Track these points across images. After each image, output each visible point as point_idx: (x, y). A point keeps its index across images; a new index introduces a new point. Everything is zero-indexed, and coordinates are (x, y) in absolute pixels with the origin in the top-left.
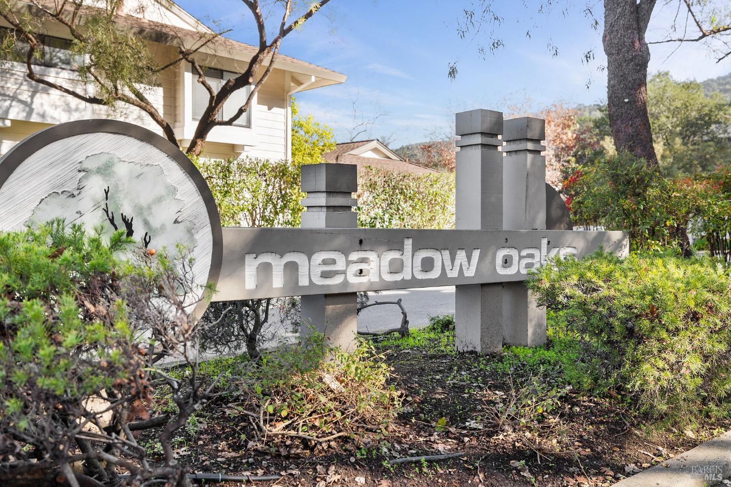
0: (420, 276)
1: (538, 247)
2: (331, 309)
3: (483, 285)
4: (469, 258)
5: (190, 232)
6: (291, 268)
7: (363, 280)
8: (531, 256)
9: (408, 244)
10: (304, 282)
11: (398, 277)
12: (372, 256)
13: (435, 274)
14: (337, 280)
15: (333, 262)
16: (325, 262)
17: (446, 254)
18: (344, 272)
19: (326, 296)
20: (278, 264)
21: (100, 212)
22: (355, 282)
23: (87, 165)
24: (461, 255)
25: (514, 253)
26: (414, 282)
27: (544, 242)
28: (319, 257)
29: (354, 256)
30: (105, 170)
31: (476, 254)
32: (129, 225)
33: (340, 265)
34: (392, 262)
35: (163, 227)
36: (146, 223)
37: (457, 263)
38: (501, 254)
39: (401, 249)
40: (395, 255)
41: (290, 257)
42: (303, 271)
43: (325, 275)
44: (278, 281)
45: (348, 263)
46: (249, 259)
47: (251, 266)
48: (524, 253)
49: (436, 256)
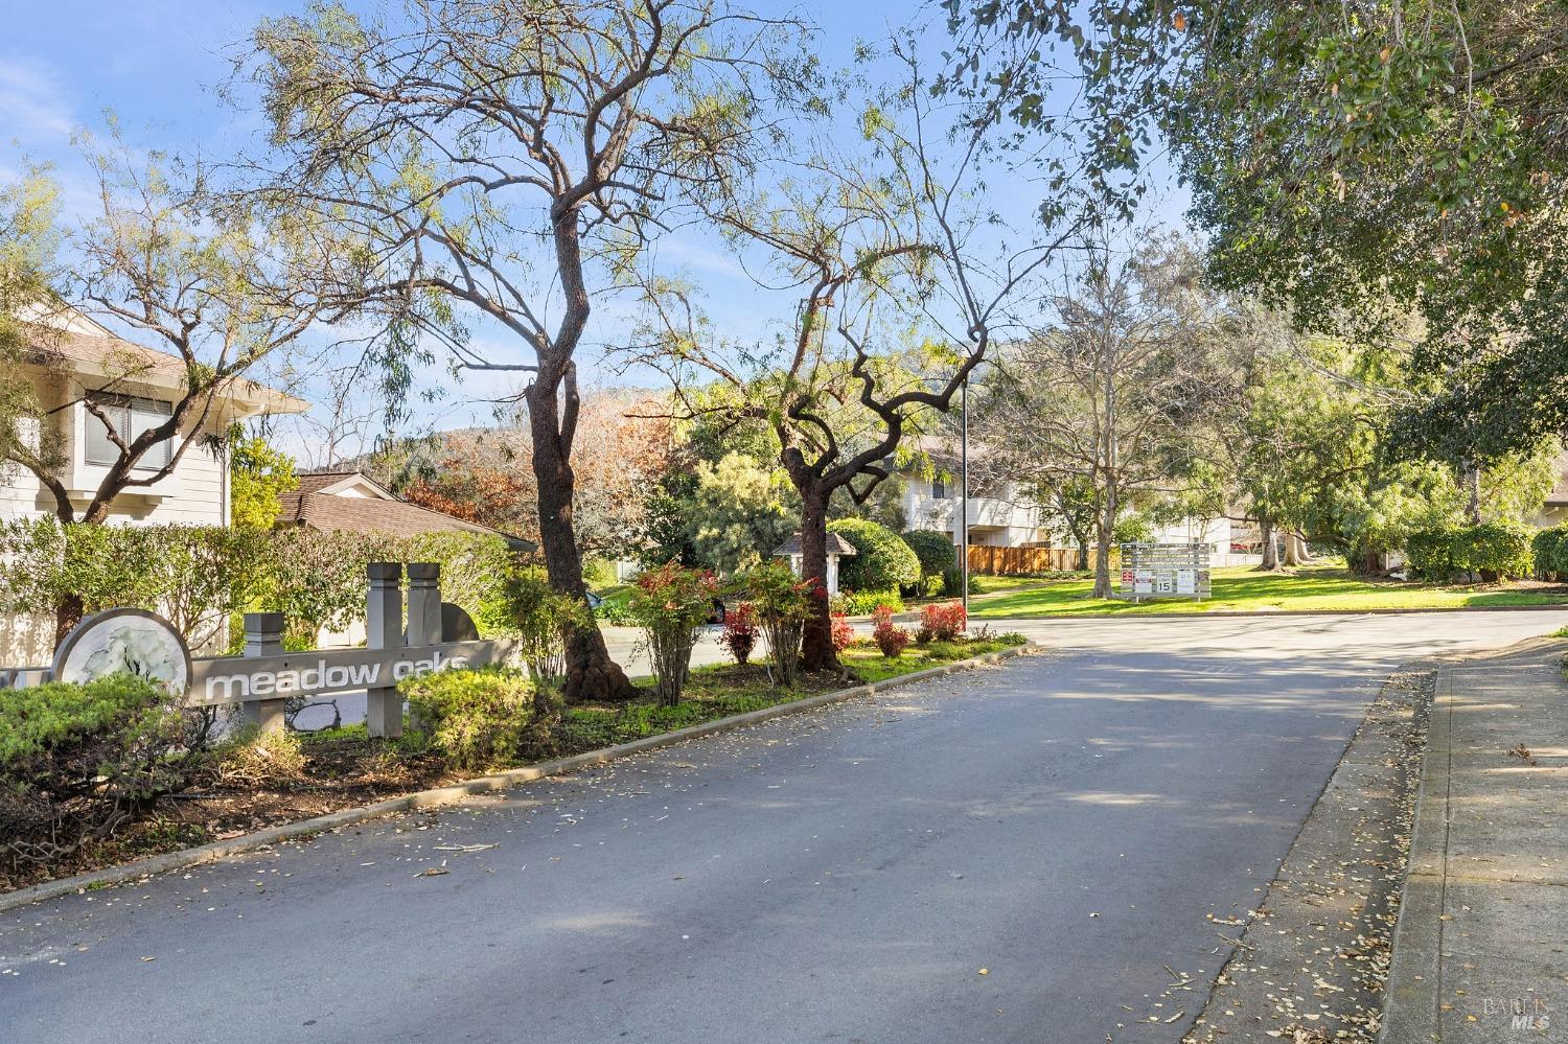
0: (331, 685)
1: (432, 659)
2: (264, 709)
3: (386, 688)
4: (371, 670)
5: (173, 667)
6: (237, 685)
7: (288, 689)
8: (426, 665)
9: (322, 664)
10: (245, 693)
11: (314, 687)
12: (294, 673)
13: (344, 682)
14: (269, 691)
15: (266, 679)
16: (260, 679)
17: (352, 669)
18: (274, 685)
19: (262, 701)
20: (228, 682)
21: (122, 660)
22: (282, 691)
23: (115, 635)
24: (364, 669)
25: (410, 665)
26: (327, 689)
27: (437, 654)
28: (256, 676)
29: (281, 674)
30: (125, 636)
31: (377, 667)
32: (137, 666)
33: (271, 680)
34: (309, 677)
35: (157, 666)
36: (148, 665)
37: (361, 674)
38: (398, 666)
39: (316, 667)
40: (311, 672)
41: (236, 678)
42: (245, 686)
43: (260, 688)
44: (228, 693)
45: (277, 679)
46: (209, 680)
47: (210, 684)
48: (418, 664)
49: (344, 670)
